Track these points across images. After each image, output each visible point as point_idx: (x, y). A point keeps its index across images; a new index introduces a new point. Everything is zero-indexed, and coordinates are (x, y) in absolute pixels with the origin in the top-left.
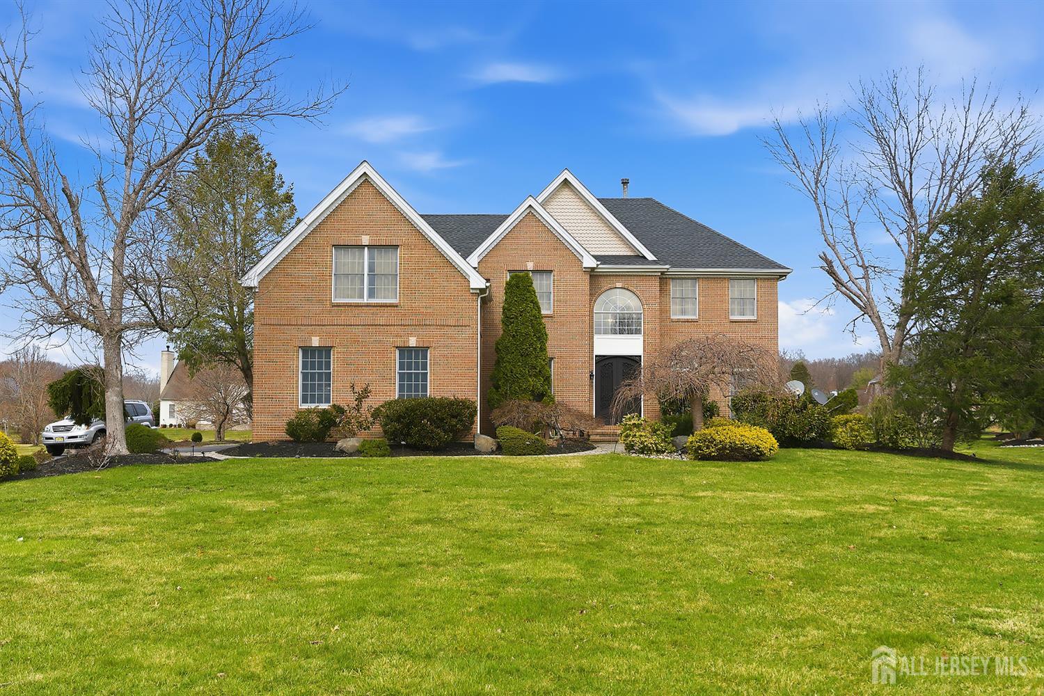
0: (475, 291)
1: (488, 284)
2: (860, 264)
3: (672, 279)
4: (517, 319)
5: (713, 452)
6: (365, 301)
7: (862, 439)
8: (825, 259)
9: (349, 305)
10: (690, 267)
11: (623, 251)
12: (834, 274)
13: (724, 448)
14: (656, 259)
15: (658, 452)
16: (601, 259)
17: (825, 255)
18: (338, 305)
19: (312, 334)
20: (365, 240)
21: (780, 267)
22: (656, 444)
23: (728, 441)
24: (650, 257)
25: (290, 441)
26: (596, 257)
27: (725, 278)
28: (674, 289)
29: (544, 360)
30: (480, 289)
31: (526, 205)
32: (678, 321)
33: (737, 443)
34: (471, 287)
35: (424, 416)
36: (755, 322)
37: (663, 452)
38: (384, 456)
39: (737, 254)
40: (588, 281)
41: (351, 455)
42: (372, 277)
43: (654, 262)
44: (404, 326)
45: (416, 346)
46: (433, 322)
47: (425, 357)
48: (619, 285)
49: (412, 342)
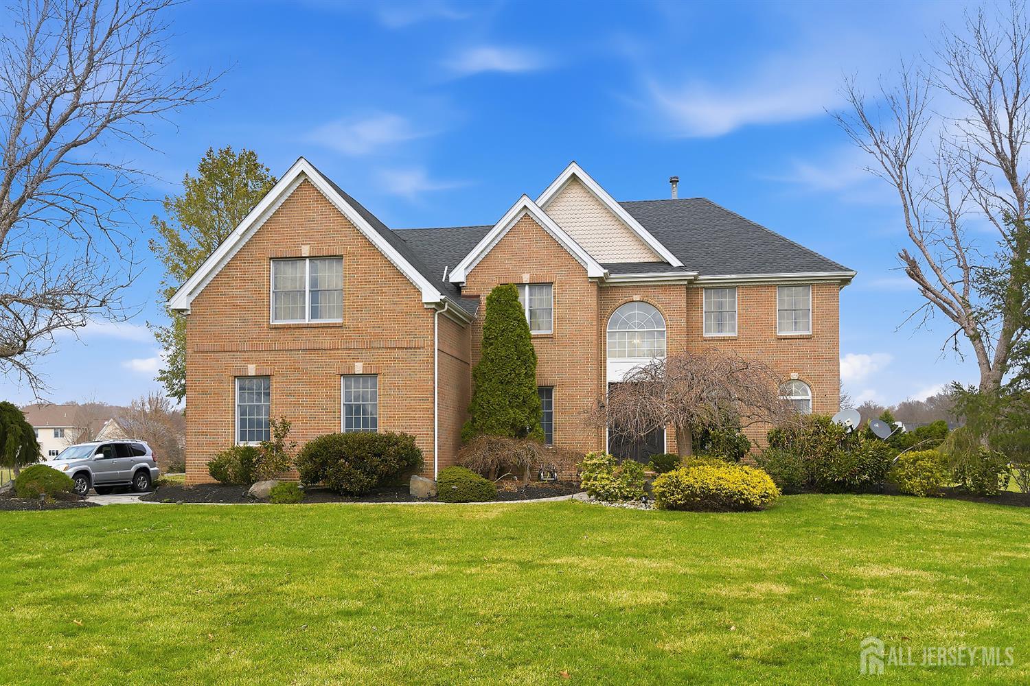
0: (430, 306)
1: (442, 298)
2: (961, 264)
3: (706, 288)
4: (497, 339)
5: (679, 500)
6: (307, 322)
7: (936, 482)
8: (907, 258)
9: (289, 328)
10: (727, 273)
11: (643, 257)
12: (918, 276)
14: (681, 264)
15: (626, 498)
16: (612, 268)
17: (905, 253)
18: (276, 328)
19: (248, 361)
20: (306, 251)
21: (840, 269)
22: (620, 489)
23: (700, 484)
24: (675, 262)
25: (213, 485)
26: (604, 266)
27: (771, 286)
28: (706, 301)
29: (530, 388)
30: (436, 303)
31: (519, 206)
32: (713, 340)
33: (711, 488)
34: (423, 301)
35: (341, 455)
36: (809, 338)
38: (294, 502)
39: (789, 256)
40: (595, 293)
41: (261, 500)
42: (314, 293)
43: (680, 269)
44: (350, 349)
45: (361, 372)
46: (382, 344)
47: (374, 386)
48: (637, 298)
49: (359, 368)
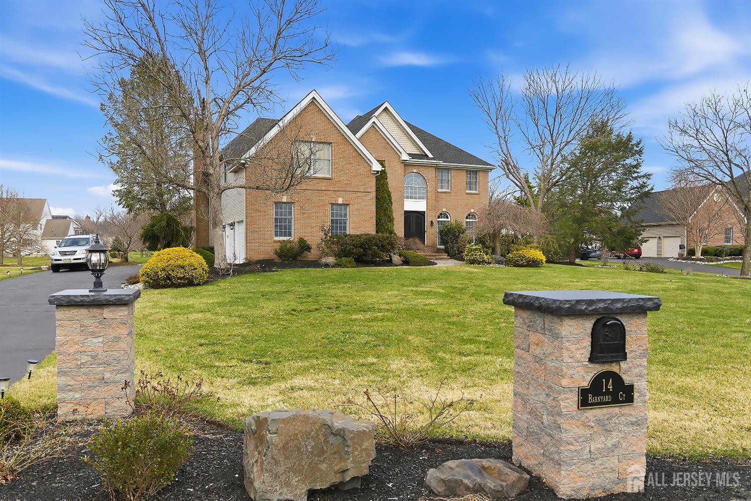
0: (374, 172)
1: (383, 169)
3: (438, 168)
6: (312, 176)
10: (447, 162)
11: (419, 152)
13: (529, 261)
14: (433, 157)
16: (411, 155)
19: (282, 194)
20: (313, 138)
21: (487, 164)
24: (430, 156)
26: (409, 155)
27: (464, 170)
28: (438, 174)
30: (377, 171)
32: (441, 192)
34: (372, 170)
36: (478, 194)
37: (491, 263)
39: (466, 156)
40: (403, 168)
43: (432, 159)
44: (335, 191)
45: (341, 203)
46: (352, 189)
47: (346, 210)
48: (415, 171)
49: (340, 201)
